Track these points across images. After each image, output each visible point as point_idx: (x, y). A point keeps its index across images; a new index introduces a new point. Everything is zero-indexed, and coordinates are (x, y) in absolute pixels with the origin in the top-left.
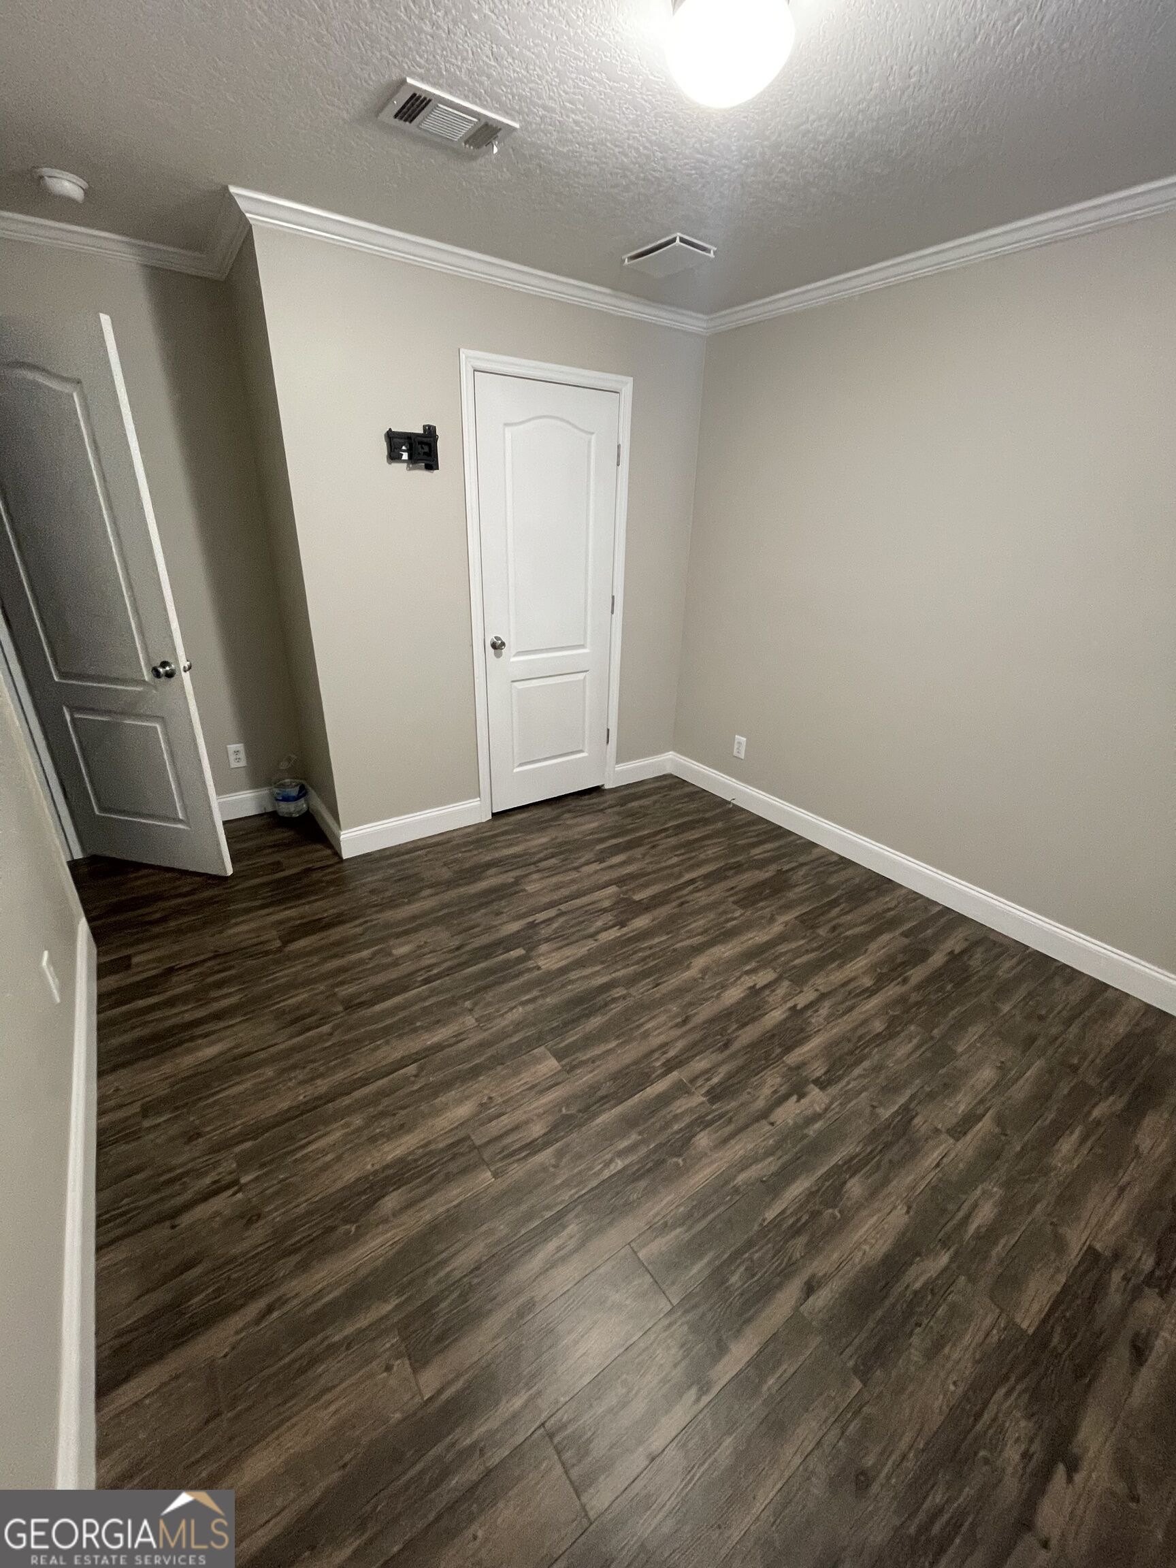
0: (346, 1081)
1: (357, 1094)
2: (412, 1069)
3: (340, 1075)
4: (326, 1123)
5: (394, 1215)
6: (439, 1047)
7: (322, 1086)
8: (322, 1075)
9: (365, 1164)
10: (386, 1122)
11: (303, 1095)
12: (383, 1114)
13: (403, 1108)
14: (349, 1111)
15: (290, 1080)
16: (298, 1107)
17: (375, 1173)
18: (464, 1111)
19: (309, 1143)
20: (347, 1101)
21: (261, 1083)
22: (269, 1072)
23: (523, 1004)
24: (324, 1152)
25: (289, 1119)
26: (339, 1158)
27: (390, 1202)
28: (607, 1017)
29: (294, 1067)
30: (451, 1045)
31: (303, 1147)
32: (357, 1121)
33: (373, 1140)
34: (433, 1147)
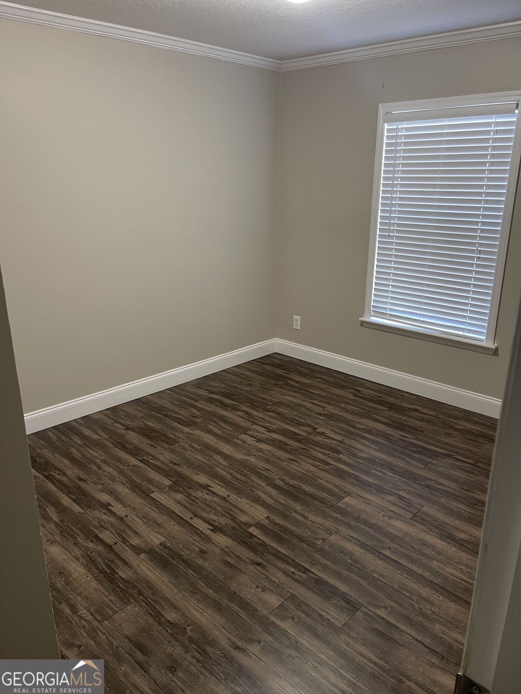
0: (414, 580)
1: (420, 571)
2: (387, 553)
3: (414, 586)
4: (446, 579)
5: (466, 533)
6: (363, 545)
7: (426, 592)
8: (419, 596)
9: (454, 551)
10: (427, 551)
11: (439, 599)
12: (423, 554)
13: (413, 548)
14: (432, 571)
15: (433, 612)
16: (447, 597)
17: (455, 546)
18: (398, 524)
19: (462, 579)
20: (426, 574)
21: (448, 628)
22: (437, 628)
23: (306, 518)
24: (461, 571)
25: (458, 597)
26: (459, 563)
27: (462, 536)
28: (302, 485)
29: (424, 615)
30: (359, 541)
31: (466, 581)
32: (435, 564)
33: (439, 553)
34: (425, 529)
